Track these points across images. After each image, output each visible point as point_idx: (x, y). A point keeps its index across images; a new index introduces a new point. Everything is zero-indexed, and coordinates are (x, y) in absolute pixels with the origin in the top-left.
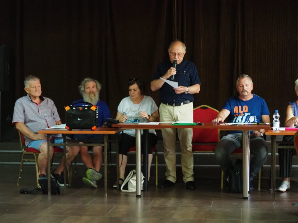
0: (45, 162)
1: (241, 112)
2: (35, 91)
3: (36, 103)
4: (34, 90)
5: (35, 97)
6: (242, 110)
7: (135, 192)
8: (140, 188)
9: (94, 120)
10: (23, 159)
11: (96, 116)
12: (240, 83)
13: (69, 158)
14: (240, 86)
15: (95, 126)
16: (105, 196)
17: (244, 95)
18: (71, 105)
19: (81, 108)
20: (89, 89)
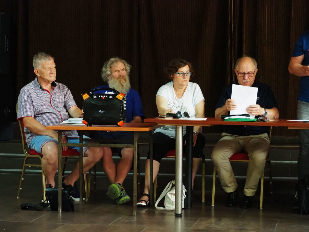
2: (50, 73)
3: (47, 91)
5: (47, 82)
7: (174, 210)
8: (181, 205)
9: (121, 113)
10: (26, 164)
11: (123, 107)
13: (87, 165)
15: (122, 121)
16: (134, 214)
18: (91, 93)
19: (103, 97)
20: (117, 72)
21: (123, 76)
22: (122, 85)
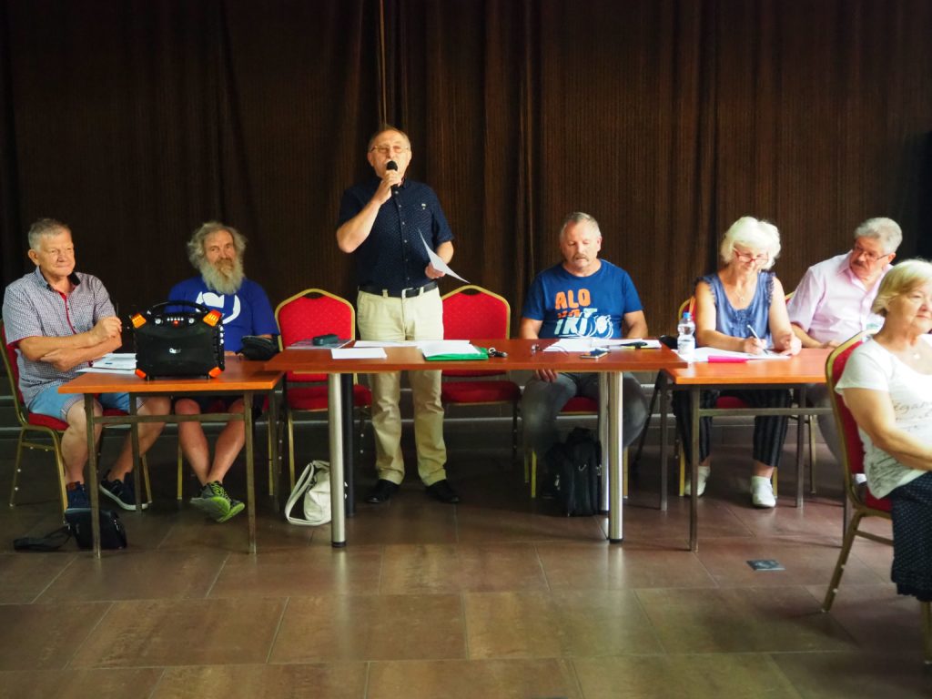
0: (81, 452)
1: (573, 305)
2: (58, 261)
3: (61, 294)
4: (55, 258)
5: (57, 278)
6: (576, 300)
9: (214, 351)
10: (24, 441)
11: (219, 339)
12: (569, 237)
14: (570, 245)
15: (217, 368)
16: (251, 550)
17: (580, 265)
18: (149, 313)
19: (176, 320)
20: (216, 250)
21: (227, 259)
22: (226, 277)
